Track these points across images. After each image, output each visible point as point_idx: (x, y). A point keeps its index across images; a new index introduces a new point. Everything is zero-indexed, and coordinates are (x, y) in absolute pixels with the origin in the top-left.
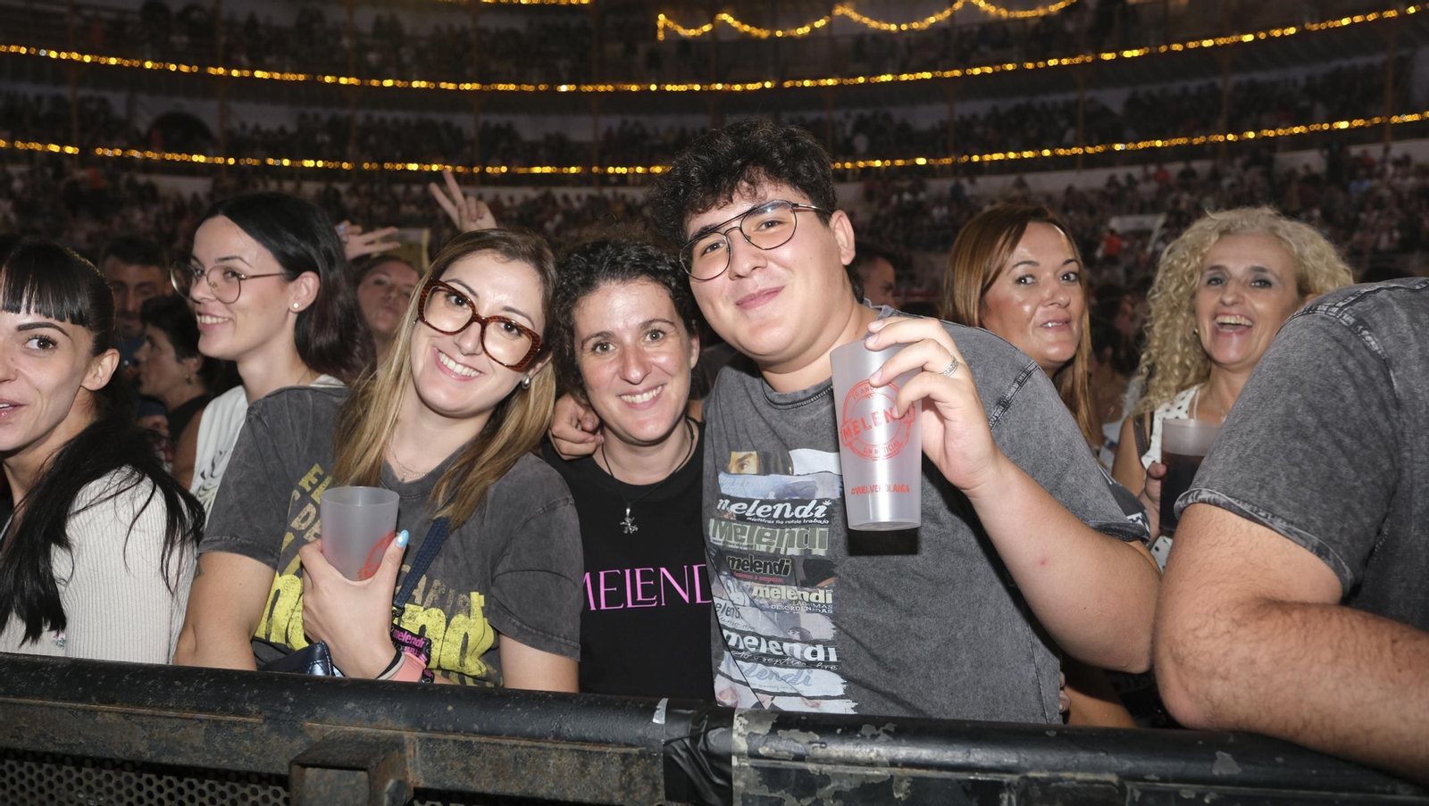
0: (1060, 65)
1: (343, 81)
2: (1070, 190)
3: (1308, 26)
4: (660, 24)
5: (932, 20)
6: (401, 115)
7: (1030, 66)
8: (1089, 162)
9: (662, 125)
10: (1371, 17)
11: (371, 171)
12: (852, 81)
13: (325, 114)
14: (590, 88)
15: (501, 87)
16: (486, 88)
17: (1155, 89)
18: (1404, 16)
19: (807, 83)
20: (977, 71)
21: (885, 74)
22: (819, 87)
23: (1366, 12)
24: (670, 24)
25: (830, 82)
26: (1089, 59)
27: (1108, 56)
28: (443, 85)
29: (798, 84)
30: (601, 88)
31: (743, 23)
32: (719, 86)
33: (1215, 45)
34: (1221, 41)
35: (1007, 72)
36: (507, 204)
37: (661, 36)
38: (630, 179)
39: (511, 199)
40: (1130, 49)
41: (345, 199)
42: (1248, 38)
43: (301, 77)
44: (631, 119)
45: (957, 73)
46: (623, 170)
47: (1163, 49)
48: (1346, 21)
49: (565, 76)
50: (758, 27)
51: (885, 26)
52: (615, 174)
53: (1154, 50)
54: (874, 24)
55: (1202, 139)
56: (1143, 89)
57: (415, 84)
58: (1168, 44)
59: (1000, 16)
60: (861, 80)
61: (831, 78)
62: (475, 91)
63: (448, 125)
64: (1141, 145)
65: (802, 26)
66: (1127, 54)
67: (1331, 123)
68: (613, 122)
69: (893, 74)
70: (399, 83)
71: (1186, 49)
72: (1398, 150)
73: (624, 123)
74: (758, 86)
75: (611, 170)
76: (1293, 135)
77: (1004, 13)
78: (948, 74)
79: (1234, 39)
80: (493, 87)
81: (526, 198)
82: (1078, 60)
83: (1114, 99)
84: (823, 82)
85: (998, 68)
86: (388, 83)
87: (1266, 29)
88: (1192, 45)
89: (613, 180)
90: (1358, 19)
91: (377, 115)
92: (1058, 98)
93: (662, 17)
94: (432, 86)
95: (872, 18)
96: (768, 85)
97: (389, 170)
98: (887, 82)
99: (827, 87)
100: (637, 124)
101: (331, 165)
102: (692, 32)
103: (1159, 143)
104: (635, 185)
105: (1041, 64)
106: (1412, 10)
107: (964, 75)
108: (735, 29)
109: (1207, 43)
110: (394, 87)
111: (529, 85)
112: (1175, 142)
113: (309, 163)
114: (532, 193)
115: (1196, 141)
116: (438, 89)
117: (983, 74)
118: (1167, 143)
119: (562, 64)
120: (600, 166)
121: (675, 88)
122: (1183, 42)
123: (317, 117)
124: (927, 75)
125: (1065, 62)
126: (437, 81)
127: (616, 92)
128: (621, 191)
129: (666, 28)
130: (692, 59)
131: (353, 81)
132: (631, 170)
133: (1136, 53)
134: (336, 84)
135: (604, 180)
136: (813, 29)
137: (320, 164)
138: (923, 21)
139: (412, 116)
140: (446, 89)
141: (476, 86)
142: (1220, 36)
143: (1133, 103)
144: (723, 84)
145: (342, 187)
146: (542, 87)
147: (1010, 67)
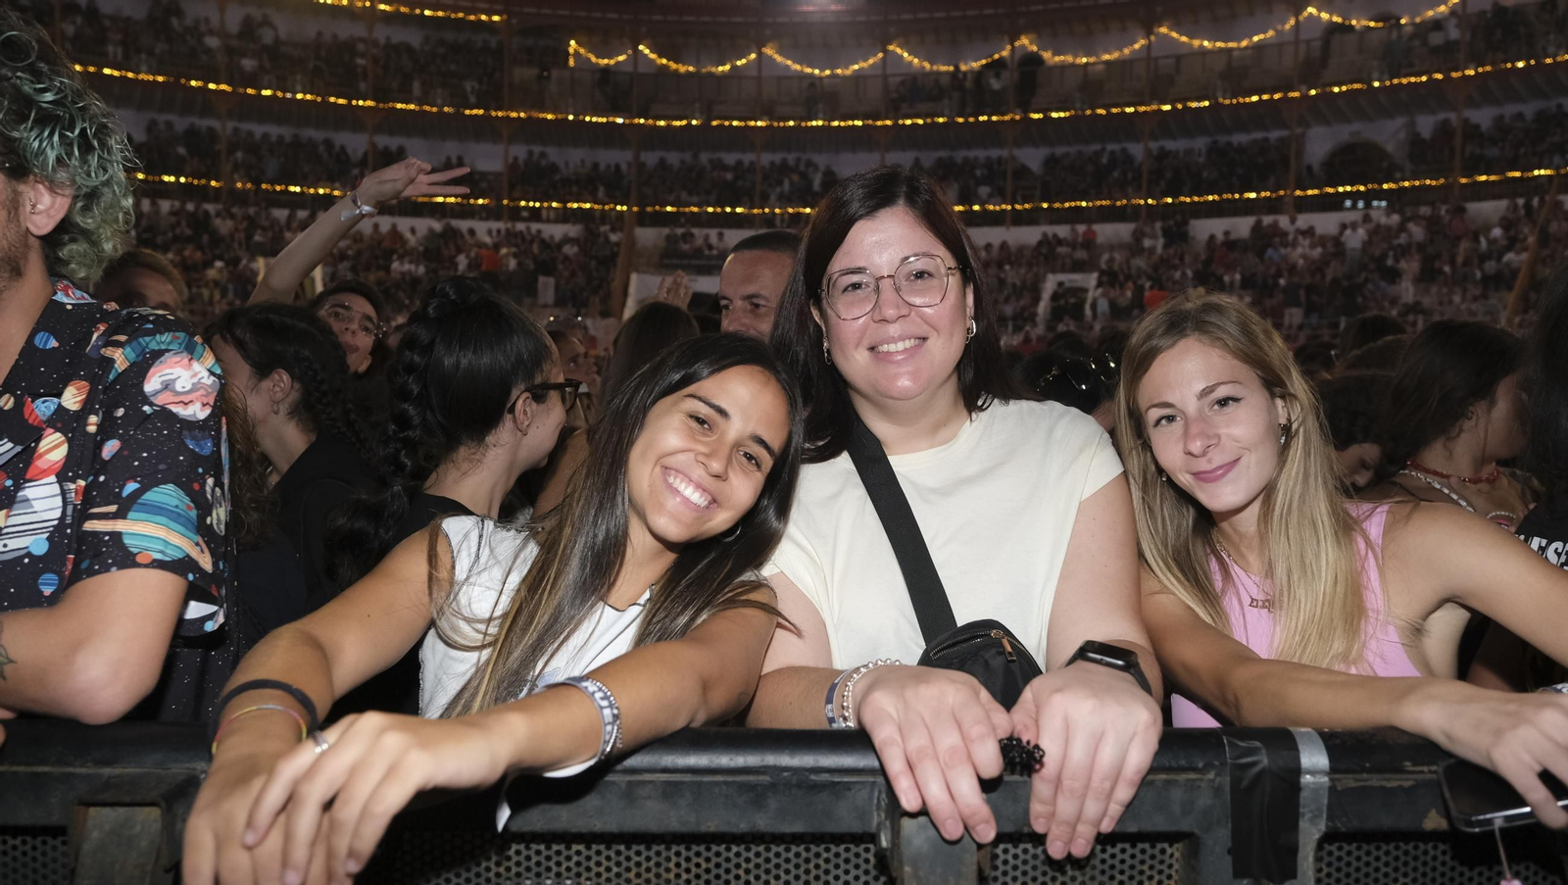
0: (989, 121)
1: (212, 86)
2: (1004, 246)
3: (1221, 100)
4: (571, 50)
5: (856, 67)
6: (274, 131)
7: (961, 120)
8: (1019, 219)
9: (572, 158)
10: (1277, 96)
11: (244, 191)
12: (782, 124)
13: (181, 124)
14: (500, 114)
15: (399, 106)
16: (381, 105)
17: (1072, 150)
18: (1305, 97)
19: (735, 123)
20: (908, 122)
21: (816, 120)
22: (747, 127)
23: (1273, 91)
24: (582, 51)
25: (759, 123)
26: (1018, 117)
27: (1036, 116)
28: (332, 99)
29: (727, 123)
30: (514, 115)
31: (660, 56)
32: (642, 121)
33: (1136, 111)
34: (1142, 109)
35: (938, 123)
36: (408, 235)
37: (571, 62)
38: (544, 214)
39: (413, 231)
40: (1057, 111)
41: (218, 221)
42: (1167, 107)
43: (160, 79)
44: (537, 149)
45: (888, 123)
46: (538, 205)
47: (1088, 112)
48: (1255, 98)
49: (473, 100)
50: (676, 62)
51: (809, 70)
52: (527, 208)
53: (1080, 112)
54: (798, 67)
55: (1125, 202)
56: (1060, 150)
57: (299, 96)
58: (1093, 109)
59: (924, 68)
60: (791, 123)
61: (761, 120)
62: (369, 107)
63: (328, 143)
64: (1067, 205)
65: (724, 64)
66: (1054, 115)
67: (1241, 194)
68: (519, 151)
69: (824, 120)
70: (280, 94)
71: (1109, 113)
72: (1304, 220)
73: (530, 153)
74: (684, 122)
75: (523, 203)
76: (1207, 202)
77: (927, 65)
78: (879, 123)
79: (1154, 107)
80: (391, 105)
81: (431, 230)
82: (1007, 118)
83: (1033, 158)
84: (752, 123)
85: (929, 120)
86: (267, 93)
87: (1184, 100)
88: (1114, 110)
89: (525, 214)
90: (1265, 97)
91: (246, 126)
92: (980, 154)
93: (573, 43)
94: (319, 99)
95: (795, 61)
96: (694, 122)
97: (267, 190)
98: (818, 126)
99: (756, 128)
100: (543, 155)
101: (196, 182)
102: (606, 61)
103: (1084, 204)
104: (548, 221)
105: (971, 120)
106: (1313, 92)
107: (896, 125)
108: (653, 61)
109: (1130, 110)
110: (273, 97)
111: (432, 106)
112: (1098, 203)
113: (169, 179)
114: (437, 226)
115: (1118, 203)
116: (325, 102)
117: (914, 125)
118: (1090, 204)
119: (469, 86)
120: (511, 199)
121: (594, 119)
122: (1107, 107)
123: (169, 125)
124: (859, 123)
125: (994, 118)
126: (325, 95)
127: (529, 118)
128: (535, 227)
129: (577, 54)
130: (612, 90)
131: (223, 87)
132: (546, 205)
133: (1062, 115)
134: (204, 90)
135: (515, 214)
136: (734, 68)
137: (182, 180)
138: (847, 68)
139: (286, 132)
140: (335, 103)
141: (370, 103)
142: (1141, 104)
143: (1051, 162)
144: (646, 119)
145: (210, 208)
146: (446, 109)
147: (941, 120)
